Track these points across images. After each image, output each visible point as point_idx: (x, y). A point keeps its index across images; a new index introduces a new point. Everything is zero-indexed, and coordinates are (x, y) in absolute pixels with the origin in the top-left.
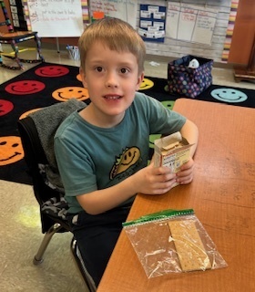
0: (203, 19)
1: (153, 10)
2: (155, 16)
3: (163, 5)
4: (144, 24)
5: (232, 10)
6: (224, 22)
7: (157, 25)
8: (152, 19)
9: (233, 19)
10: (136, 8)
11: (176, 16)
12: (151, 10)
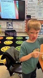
0: (20, 24)
1: (10, 23)
2: (10, 24)
3: (12, 22)
4: (8, 26)
5: (25, 23)
6: (24, 25)
7: (11, 26)
8: (10, 25)
9: (26, 24)
10: (6, 23)
11: (15, 24)
12: (9, 23)
